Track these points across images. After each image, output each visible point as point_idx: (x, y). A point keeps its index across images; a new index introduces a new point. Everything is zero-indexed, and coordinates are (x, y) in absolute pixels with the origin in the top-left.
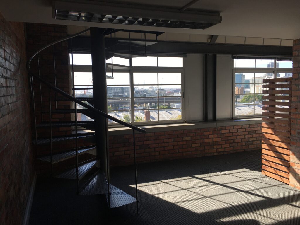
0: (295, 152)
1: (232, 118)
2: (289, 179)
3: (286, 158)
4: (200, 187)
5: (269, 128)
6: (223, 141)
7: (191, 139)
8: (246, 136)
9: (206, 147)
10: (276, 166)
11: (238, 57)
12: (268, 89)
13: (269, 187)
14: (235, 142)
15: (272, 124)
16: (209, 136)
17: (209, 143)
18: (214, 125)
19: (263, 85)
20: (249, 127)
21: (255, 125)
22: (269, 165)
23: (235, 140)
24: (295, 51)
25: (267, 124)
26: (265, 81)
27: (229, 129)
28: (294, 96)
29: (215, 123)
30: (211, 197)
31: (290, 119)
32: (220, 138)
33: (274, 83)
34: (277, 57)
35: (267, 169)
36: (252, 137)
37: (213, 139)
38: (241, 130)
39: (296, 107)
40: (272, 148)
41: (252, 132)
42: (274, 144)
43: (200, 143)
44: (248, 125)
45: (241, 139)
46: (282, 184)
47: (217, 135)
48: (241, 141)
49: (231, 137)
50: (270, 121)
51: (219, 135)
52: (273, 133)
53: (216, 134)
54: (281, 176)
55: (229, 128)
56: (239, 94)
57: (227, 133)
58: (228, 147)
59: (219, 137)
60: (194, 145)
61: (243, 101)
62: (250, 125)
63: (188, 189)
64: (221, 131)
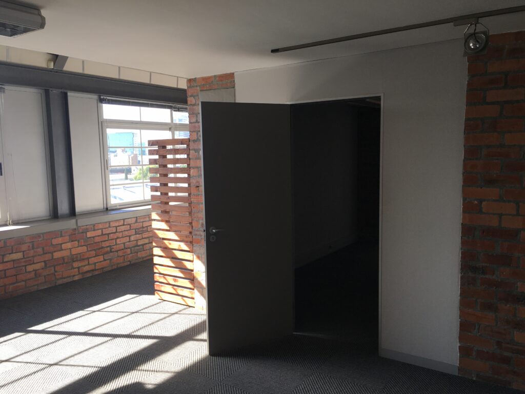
0: (200, 255)
1: (107, 209)
2: (193, 298)
3: (188, 265)
4: (39, 348)
5: (162, 221)
6: (91, 251)
7: (24, 256)
8: (132, 238)
9: (56, 268)
10: (175, 281)
11: (109, 100)
12: (156, 157)
13: (165, 318)
14: (113, 250)
15: (166, 214)
16: (63, 245)
17: (63, 258)
18: (71, 224)
19: (149, 150)
20: (136, 222)
21: (145, 218)
22: (166, 282)
23: (113, 247)
24: (191, 96)
25: (158, 214)
26: (151, 144)
27: (100, 229)
28: (193, 168)
29: (73, 221)
30: (61, 363)
31: (190, 204)
32: (85, 247)
33: (164, 147)
34: (174, 105)
35: (163, 289)
36: (143, 238)
37: (71, 251)
38: (123, 228)
39: (197, 184)
40: (169, 253)
41: (141, 229)
42: (171, 247)
43: (45, 262)
44: (134, 218)
45: (124, 243)
46: (185, 309)
47: (78, 241)
48: (123, 248)
49: (106, 242)
50: (163, 210)
51: (82, 241)
52: (168, 228)
53: (76, 241)
54: (183, 296)
55: (101, 226)
56: (131, 164)
57: (99, 236)
58: (101, 262)
59: (82, 246)
60: (30, 268)
61: (138, 178)
62: (137, 217)
63: (12, 358)
64: (86, 234)
